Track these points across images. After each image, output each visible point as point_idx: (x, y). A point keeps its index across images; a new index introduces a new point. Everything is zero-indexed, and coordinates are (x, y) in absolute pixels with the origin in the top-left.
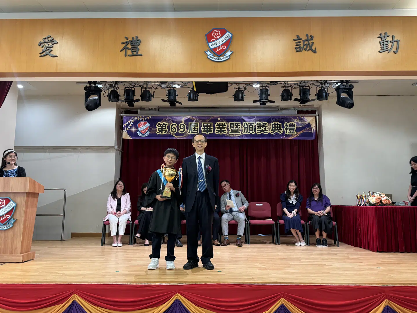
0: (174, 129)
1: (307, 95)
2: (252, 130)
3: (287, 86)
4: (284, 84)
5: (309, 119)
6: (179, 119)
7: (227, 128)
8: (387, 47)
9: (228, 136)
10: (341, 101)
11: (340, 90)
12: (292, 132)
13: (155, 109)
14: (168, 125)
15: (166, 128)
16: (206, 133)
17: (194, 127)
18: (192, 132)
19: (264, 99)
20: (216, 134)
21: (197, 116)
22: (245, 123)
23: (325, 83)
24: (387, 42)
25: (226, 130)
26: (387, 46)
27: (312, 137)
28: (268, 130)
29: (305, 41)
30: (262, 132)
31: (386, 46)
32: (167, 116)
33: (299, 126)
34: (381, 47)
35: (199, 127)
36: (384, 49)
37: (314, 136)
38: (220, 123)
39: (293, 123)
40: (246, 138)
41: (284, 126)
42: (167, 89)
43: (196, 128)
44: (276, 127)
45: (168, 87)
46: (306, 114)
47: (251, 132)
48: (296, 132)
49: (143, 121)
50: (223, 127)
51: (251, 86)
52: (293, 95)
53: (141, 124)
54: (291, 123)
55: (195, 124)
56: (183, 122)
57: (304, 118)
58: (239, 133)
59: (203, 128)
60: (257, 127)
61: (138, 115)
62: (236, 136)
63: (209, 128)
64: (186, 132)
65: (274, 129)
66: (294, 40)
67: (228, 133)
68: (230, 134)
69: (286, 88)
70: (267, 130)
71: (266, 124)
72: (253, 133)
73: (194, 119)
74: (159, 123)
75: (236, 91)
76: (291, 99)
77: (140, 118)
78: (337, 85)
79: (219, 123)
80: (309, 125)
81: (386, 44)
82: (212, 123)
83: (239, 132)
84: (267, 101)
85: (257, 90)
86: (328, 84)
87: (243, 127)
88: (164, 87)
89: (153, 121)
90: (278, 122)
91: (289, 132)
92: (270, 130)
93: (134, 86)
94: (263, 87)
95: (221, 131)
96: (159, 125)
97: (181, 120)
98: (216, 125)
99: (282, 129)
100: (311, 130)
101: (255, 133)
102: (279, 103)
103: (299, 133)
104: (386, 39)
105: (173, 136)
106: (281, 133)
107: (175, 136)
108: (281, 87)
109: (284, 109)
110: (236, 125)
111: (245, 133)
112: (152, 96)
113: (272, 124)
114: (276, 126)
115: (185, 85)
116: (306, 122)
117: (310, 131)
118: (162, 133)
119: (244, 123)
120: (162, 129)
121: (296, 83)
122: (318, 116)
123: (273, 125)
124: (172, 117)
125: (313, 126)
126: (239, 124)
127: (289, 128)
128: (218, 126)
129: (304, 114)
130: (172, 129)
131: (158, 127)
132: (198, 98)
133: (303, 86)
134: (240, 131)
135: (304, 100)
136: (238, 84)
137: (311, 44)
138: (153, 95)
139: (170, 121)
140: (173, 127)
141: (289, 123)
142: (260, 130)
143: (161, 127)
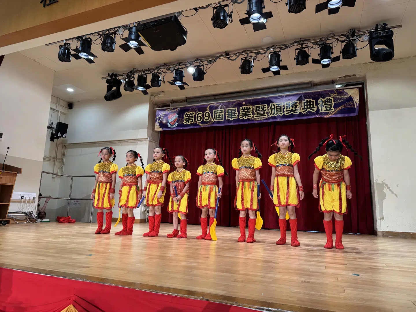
0: (200, 118)
1: (328, 54)
2: (280, 111)
3: (303, 47)
4: (300, 45)
5: (351, 92)
7: (253, 112)
9: (253, 120)
12: (328, 109)
13: (184, 101)
14: (194, 114)
15: (192, 118)
16: (230, 119)
17: (218, 114)
18: (216, 119)
20: (241, 119)
21: (223, 103)
25: (251, 114)
27: (355, 112)
28: (299, 110)
30: (292, 112)
32: (193, 106)
33: (337, 101)
35: (223, 114)
37: (357, 111)
38: (245, 108)
39: (329, 99)
40: (273, 120)
41: (319, 103)
43: (221, 115)
44: (309, 105)
47: (279, 114)
48: (333, 109)
50: (248, 111)
52: (310, 56)
53: (171, 116)
54: (327, 99)
55: (220, 111)
56: (208, 109)
57: (343, 91)
58: (266, 115)
59: (227, 114)
60: (286, 107)
62: (262, 119)
63: (233, 114)
64: (211, 120)
65: (306, 107)
67: (253, 117)
68: (255, 118)
69: (301, 49)
71: (297, 103)
72: (281, 114)
73: (219, 106)
74: (186, 114)
75: (243, 62)
76: (308, 62)
79: (243, 107)
80: (350, 99)
82: (236, 108)
86: (357, 36)
87: (270, 109)
89: (181, 113)
90: (311, 99)
91: (325, 109)
92: (302, 108)
95: (246, 115)
96: (186, 116)
98: (240, 109)
99: (316, 106)
100: (354, 104)
101: (283, 114)
103: (337, 110)
105: (199, 125)
106: (314, 111)
107: (200, 124)
108: (296, 49)
109: (320, 85)
111: (272, 115)
113: (303, 102)
114: (309, 103)
116: (346, 95)
117: (351, 105)
118: (189, 123)
119: (271, 104)
120: (189, 119)
121: (315, 42)
124: (198, 106)
125: (356, 100)
126: (266, 106)
127: (325, 105)
128: (243, 111)
130: (197, 117)
131: (186, 117)
132: (204, 76)
134: (266, 113)
138: (164, 80)
139: (197, 111)
140: (199, 116)
141: (324, 99)
142: (289, 110)
143: (188, 117)
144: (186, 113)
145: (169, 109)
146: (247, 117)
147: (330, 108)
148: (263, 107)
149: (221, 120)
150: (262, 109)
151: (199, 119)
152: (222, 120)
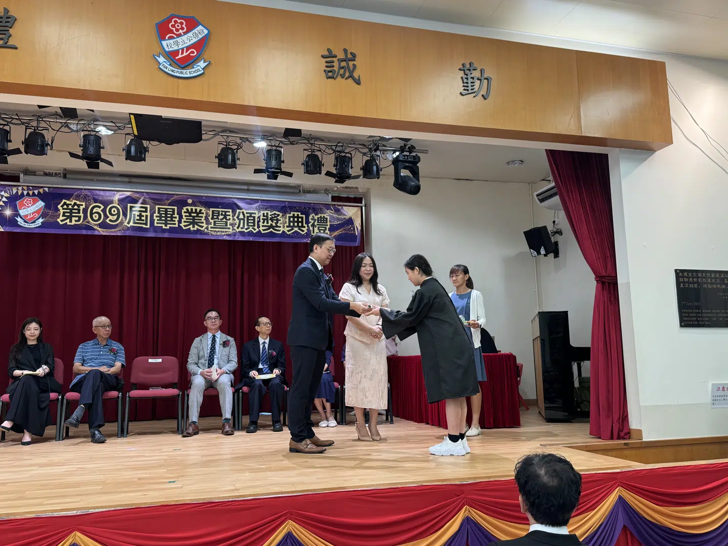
0: (97, 215)
1: (347, 168)
2: (252, 224)
3: (314, 150)
4: (310, 145)
5: (350, 212)
6: (108, 196)
7: (206, 218)
8: (473, 88)
9: (207, 233)
10: (400, 181)
11: (400, 164)
13: (56, 175)
14: (84, 206)
15: (79, 212)
16: (163, 226)
17: (138, 213)
18: (135, 223)
19: (273, 168)
20: (184, 228)
21: (146, 193)
22: (240, 211)
23: (376, 150)
24: (473, 78)
25: (203, 223)
26: (473, 86)
27: (356, 241)
28: (282, 227)
29: (342, 61)
30: (271, 230)
31: (471, 86)
32: (82, 189)
33: (334, 222)
34: (464, 86)
35: (148, 214)
36: (468, 90)
37: (358, 239)
38: (192, 209)
39: (324, 217)
40: (241, 239)
41: (310, 220)
42: (82, 134)
43: (143, 216)
44: (296, 222)
45: (83, 131)
46: (347, 202)
47: (251, 229)
49: (30, 196)
50: (197, 216)
51: (250, 142)
52: (323, 165)
53: (26, 202)
54: (321, 216)
55: (141, 207)
56: (117, 202)
57: (342, 208)
58: (229, 228)
59: (157, 216)
60: (263, 219)
61: (19, 184)
62: (223, 234)
63: (169, 217)
64: (122, 223)
65: (292, 224)
66: (323, 57)
67: (207, 228)
68: (211, 231)
69: (312, 152)
70: (280, 227)
71: (278, 215)
72: (255, 230)
73: (140, 198)
74: (65, 204)
75: (223, 150)
76: (320, 173)
77: (23, 189)
78: (395, 156)
79: (189, 208)
80: (350, 221)
81: (471, 83)
82: (176, 208)
83: (229, 226)
84: (278, 173)
85: (261, 150)
86: (380, 151)
87: (237, 219)
88: (75, 129)
89: (52, 198)
90: (300, 213)
92: (286, 227)
93: (10, 122)
94: (272, 146)
95: (194, 223)
96: (65, 207)
97: (111, 198)
98: (183, 211)
99: (306, 226)
100: (354, 229)
101: (257, 230)
102: (300, 178)
104: (471, 74)
105: (95, 229)
106: (304, 232)
107: (98, 229)
108: (304, 150)
109: (309, 192)
110: (224, 213)
111: (240, 230)
112: (49, 144)
113: (288, 215)
114: (296, 219)
115: (119, 128)
116: (345, 215)
117: (352, 231)
118: (71, 221)
119: (238, 211)
120: (71, 214)
121: (329, 145)
122: (365, 206)
123: (290, 217)
124: (94, 191)
125: (357, 223)
126: (229, 212)
127: (317, 225)
128: (188, 214)
129: (343, 202)
130: (92, 214)
131: (63, 209)
132: (146, 156)
133: (341, 152)
135: (341, 176)
136: (225, 137)
137: (351, 68)
138: (52, 144)
139: (89, 200)
140: (95, 210)
141: (317, 216)
142: (268, 225)
143: (69, 211)
144: (64, 201)
145: (19, 186)
146: (196, 226)
147: (324, 231)
148: (225, 213)
149: (144, 226)
150: (223, 216)
151: (96, 217)
152: (146, 224)
